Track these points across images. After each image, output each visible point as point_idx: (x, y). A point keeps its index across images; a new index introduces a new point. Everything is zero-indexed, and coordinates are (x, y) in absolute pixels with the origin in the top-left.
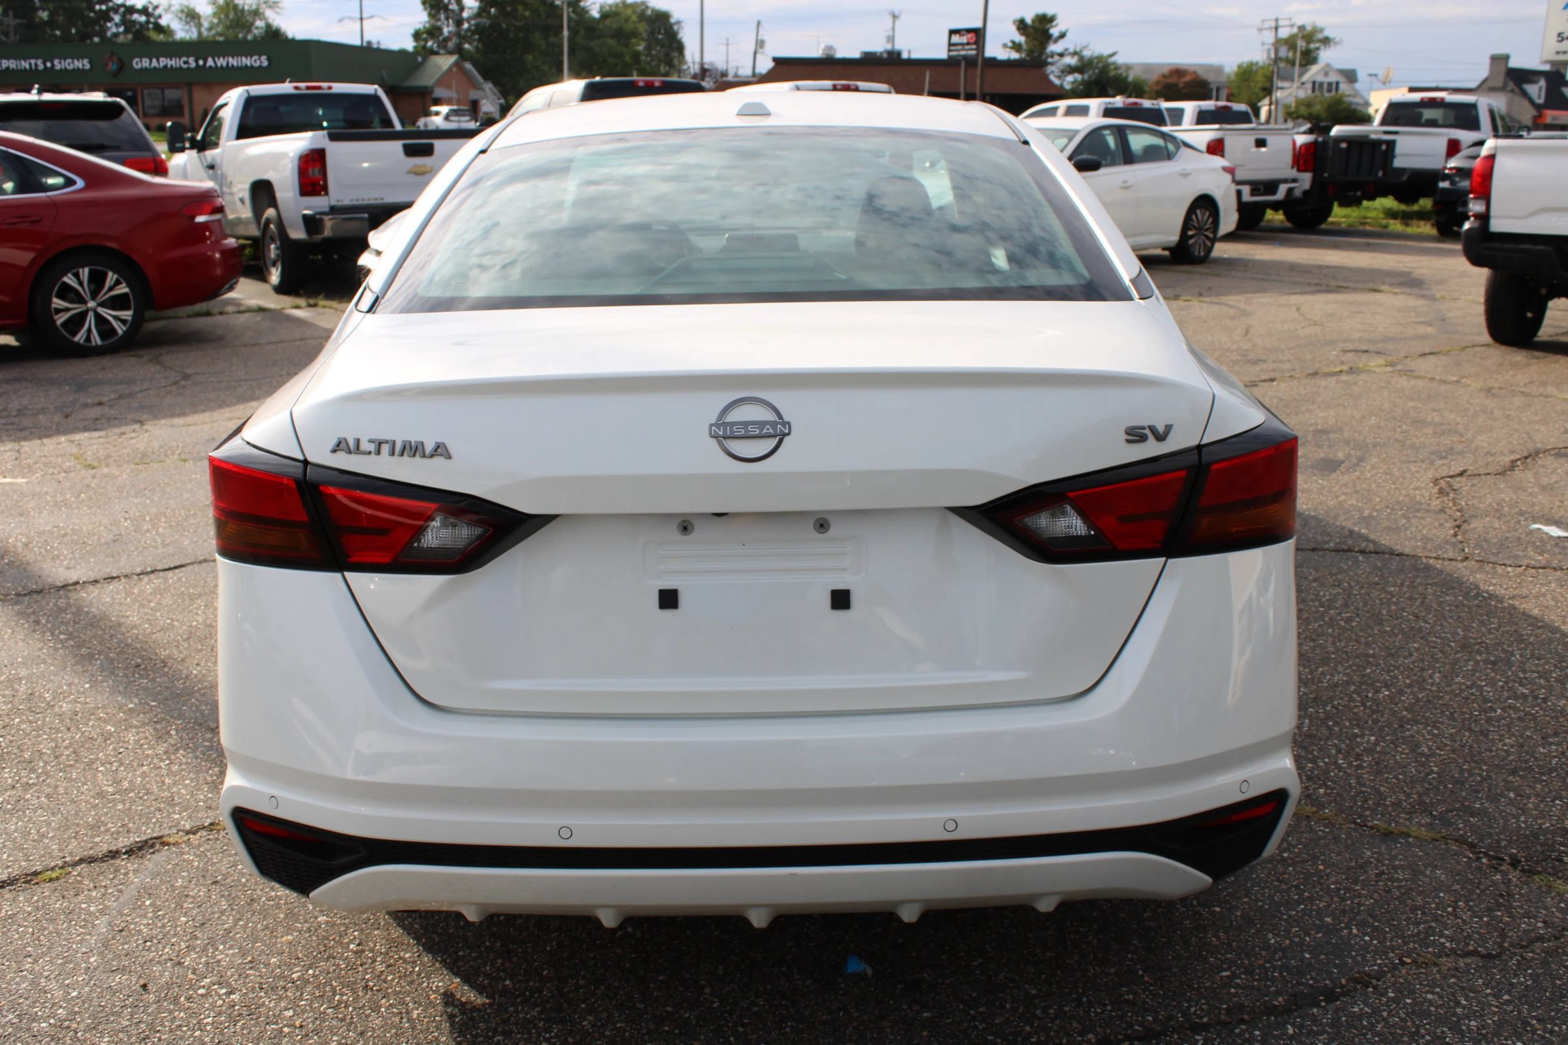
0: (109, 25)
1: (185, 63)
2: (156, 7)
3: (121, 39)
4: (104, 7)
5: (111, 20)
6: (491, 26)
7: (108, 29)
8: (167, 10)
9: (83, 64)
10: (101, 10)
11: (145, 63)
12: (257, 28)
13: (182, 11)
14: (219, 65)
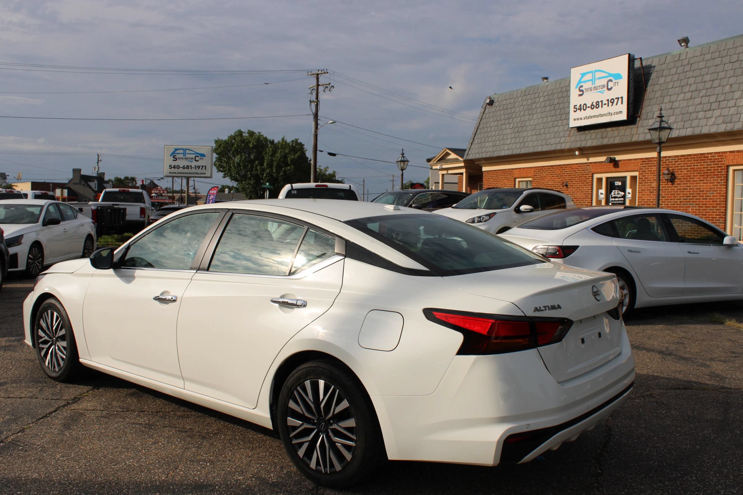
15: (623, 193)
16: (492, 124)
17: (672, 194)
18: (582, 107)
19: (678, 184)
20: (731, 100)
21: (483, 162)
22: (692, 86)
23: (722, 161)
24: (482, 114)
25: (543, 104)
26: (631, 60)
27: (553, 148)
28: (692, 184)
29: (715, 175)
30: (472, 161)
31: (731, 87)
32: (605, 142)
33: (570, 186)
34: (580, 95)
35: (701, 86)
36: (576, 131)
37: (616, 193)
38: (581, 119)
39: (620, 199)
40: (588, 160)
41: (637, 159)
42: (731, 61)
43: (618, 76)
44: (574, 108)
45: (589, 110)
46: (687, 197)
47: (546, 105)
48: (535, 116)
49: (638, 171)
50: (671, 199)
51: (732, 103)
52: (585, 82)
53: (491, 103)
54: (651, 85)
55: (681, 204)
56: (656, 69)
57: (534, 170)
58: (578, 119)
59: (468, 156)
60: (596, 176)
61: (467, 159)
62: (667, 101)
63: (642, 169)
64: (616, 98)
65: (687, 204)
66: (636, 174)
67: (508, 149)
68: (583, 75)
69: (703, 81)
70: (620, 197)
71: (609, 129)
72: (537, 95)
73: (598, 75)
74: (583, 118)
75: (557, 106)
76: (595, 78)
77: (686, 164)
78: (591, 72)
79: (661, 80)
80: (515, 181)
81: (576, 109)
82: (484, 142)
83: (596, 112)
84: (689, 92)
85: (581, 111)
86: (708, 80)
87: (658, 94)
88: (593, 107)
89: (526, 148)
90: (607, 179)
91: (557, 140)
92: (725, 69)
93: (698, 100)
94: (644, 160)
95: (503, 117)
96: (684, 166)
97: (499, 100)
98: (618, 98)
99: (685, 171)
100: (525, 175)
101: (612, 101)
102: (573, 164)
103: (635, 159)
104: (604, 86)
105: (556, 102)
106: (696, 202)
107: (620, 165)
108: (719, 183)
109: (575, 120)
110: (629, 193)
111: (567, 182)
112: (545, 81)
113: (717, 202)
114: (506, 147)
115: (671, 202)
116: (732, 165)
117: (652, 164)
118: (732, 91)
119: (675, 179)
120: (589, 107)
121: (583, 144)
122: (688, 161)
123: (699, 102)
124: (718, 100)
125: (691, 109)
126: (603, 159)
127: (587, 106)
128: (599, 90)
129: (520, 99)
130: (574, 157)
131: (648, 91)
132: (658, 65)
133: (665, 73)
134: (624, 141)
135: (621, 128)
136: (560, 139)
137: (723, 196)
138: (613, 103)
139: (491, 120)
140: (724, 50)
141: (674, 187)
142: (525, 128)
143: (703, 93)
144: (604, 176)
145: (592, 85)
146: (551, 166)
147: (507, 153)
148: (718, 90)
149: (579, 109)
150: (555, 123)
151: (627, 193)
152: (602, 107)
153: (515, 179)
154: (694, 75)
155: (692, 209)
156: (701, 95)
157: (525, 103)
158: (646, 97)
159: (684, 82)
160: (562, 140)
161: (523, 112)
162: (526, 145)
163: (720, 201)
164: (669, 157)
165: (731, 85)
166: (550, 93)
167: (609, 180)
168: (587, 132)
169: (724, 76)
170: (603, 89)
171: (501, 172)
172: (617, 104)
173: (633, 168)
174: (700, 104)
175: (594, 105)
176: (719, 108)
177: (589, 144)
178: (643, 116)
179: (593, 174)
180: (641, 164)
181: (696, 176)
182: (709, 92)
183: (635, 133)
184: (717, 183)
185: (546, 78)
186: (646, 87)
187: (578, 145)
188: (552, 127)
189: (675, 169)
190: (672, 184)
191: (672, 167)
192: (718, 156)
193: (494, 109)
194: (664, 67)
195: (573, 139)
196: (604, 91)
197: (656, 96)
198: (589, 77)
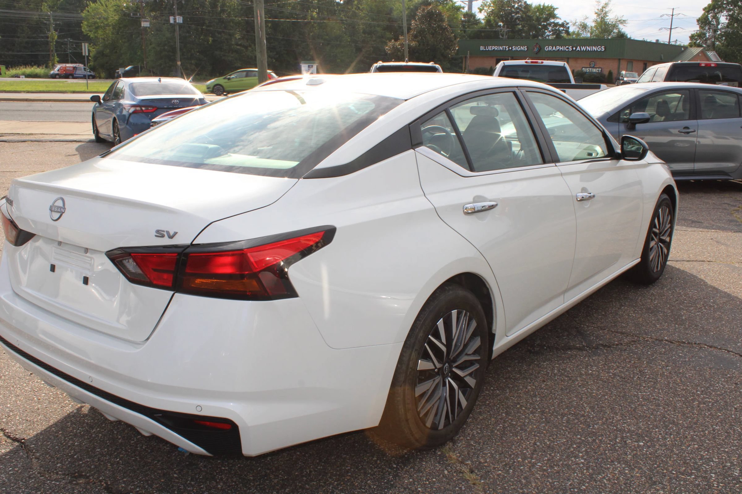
0: (546, 31)
1: (567, 48)
2: (568, 24)
3: (550, 38)
4: (545, 24)
5: (548, 29)
6: (733, 33)
7: (545, 33)
8: (574, 24)
9: (524, 48)
10: (544, 24)
11: (550, 48)
12: (614, 33)
13: (581, 25)
14: (582, 50)
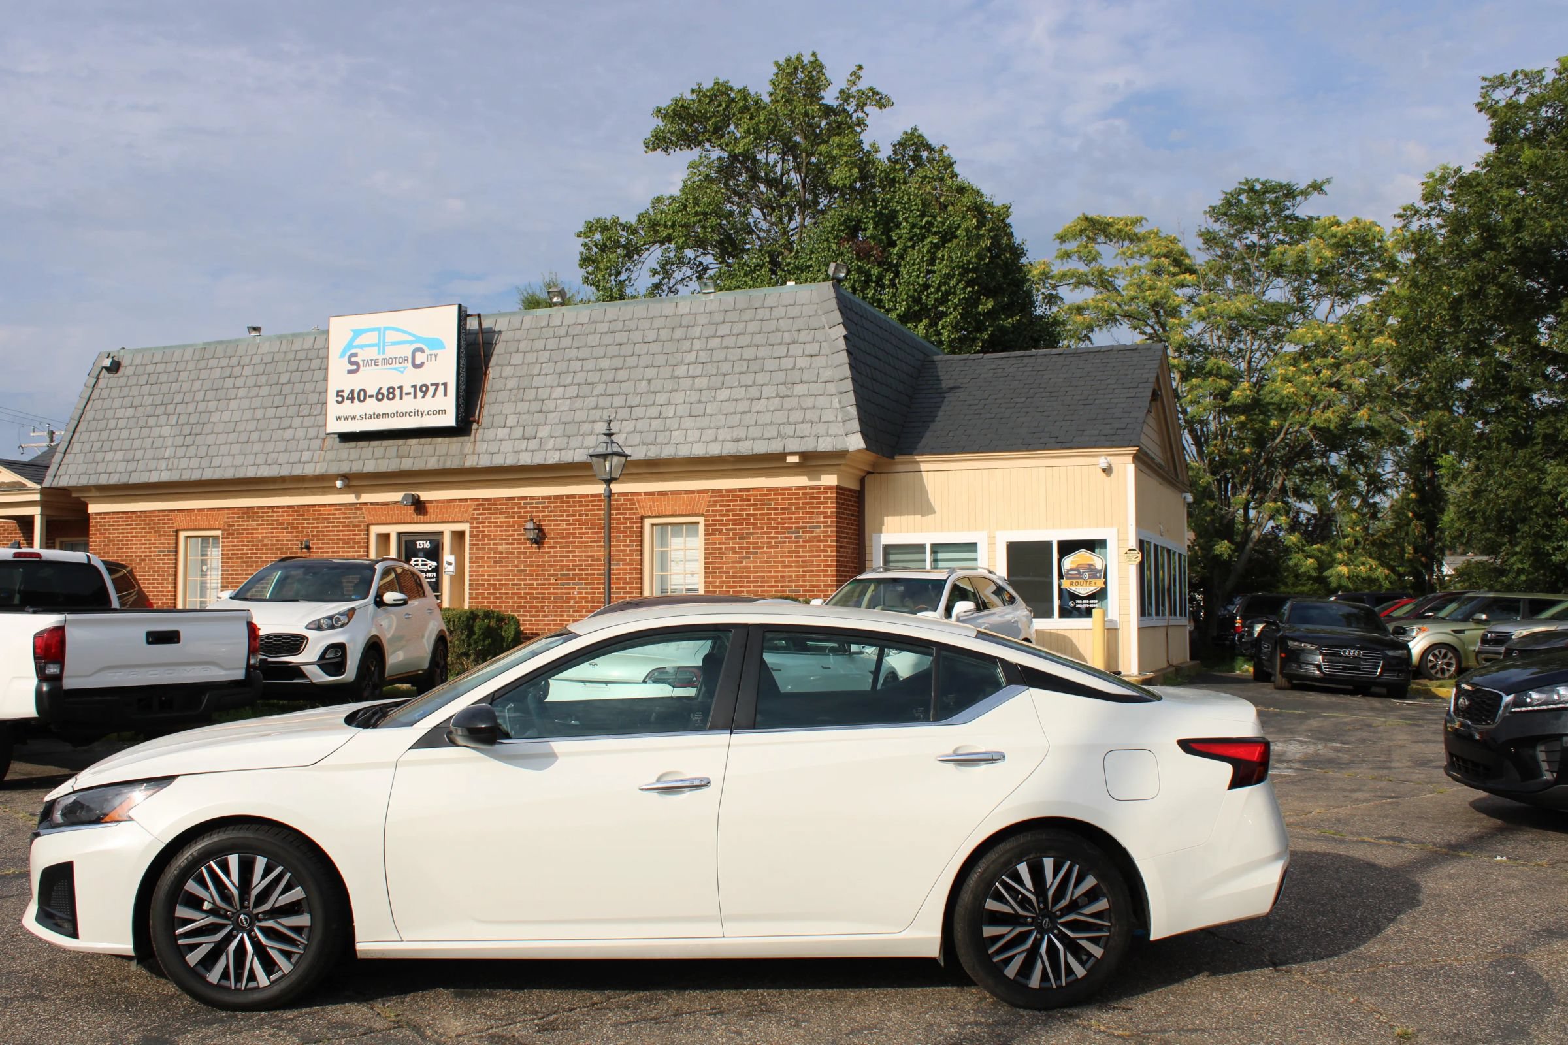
15: (434, 564)
16: (120, 413)
17: (539, 566)
18: (356, 396)
19: (549, 548)
20: (651, 405)
21: (94, 493)
22: (578, 375)
23: (632, 509)
24: (90, 390)
25: (251, 381)
26: (463, 316)
27: (285, 472)
28: (577, 547)
29: (621, 532)
30: (64, 491)
31: (649, 383)
32: (407, 465)
33: (317, 548)
34: (350, 372)
35: (594, 377)
36: (338, 440)
37: (420, 563)
38: (353, 418)
39: (429, 575)
40: (358, 497)
41: (466, 500)
42: (646, 340)
43: (438, 344)
44: (338, 396)
45: (371, 402)
46: (569, 570)
47: (259, 384)
48: (233, 404)
49: (467, 522)
50: (537, 575)
51: (653, 411)
52: (361, 347)
53: (115, 367)
54: (497, 365)
55: (557, 584)
56: (503, 337)
57: (228, 514)
58: (346, 418)
59: (57, 478)
60: (375, 530)
61: (55, 484)
62: (532, 397)
63: (476, 519)
64: (432, 385)
65: (569, 584)
66: (465, 527)
67: (167, 469)
68: (358, 333)
69: (598, 368)
70: (428, 571)
71: (413, 441)
72: (234, 361)
73: (391, 336)
74: (358, 417)
75: (287, 389)
76: (384, 343)
77: (565, 511)
78: (378, 329)
79: (517, 359)
80: (177, 536)
81: (341, 397)
82: (101, 449)
83: (387, 406)
84: (572, 384)
85: (352, 402)
86: (607, 367)
87: (512, 383)
88: (380, 397)
89: (217, 469)
90: (400, 534)
91: (295, 457)
92: (637, 352)
93: (591, 402)
94: (481, 503)
95: (148, 400)
96: (562, 516)
97: (135, 363)
98: (437, 385)
99: (564, 525)
100: (203, 525)
101: (424, 389)
102: (324, 505)
103: (461, 500)
104: (405, 359)
105: (284, 378)
106: (587, 579)
107: (430, 511)
108: (628, 546)
109: (339, 419)
110: (449, 564)
111: (309, 541)
112: (254, 334)
113: (626, 579)
114: (163, 465)
115: (537, 580)
116: (649, 517)
117: (497, 509)
118: (652, 390)
119: (544, 539)
120: (371, 396)
121: (356, 468)
122: (570, 507)
123: (593, 404)
124: (628, 404)
125: (580, 415)
126: (397, 496)
127: (368, 394)
128: (393, 366)
129: (191, 366)
130: (332, 490)
131: (491, 376)
132: (508, 330)
133: (523, 346)
134: (448, 465)
135: (440, 440)
136: (299, 454)
137: (636, 569)
138: (425, 393)
139: (117, 403)
140: (631, 319)
141: (542, 552)
142: (209, 426)
143: (600, 389)
144: (393, 530)
145: (379, 354)
146: (268, 507)
147: (165, 477)
148: (627, 387)
149: (348, 399)
150: (286, 422)
151: (445, 564)
152: (401, 398)
153: (177, 531)
154: (580, 356)
155: (578, 593)
156: (596, 392)
157: (204, 374)
158: (488, 386)
159: (562, 366)
160: (306, 456)
161: (202, 393)
162: (216, 462)
163: (630, 578)
164: (532, 498)
165: (649, 381)
166: (268, 359)
167: (404, 539)
168: (362, 444)
169: (635, 364)
170: (403, 365)
171: (140, 517)
172: (434, 396)
173: (459, 517)
174: (596, 407)
175: (383, 394)
176: (631, 418)
177: (370, 467)
178: (485, 420)
179: (368, 526)
180: (474, 510)
181: (584, 533)
182: (611, 389)
183: (471, 451)
184: (624, 546)
185: (256, 329)
186: (487, 368)
187: (345, 468)
188: (279, 429)
189: (545, 521)
190: (539, 548)
191: (538, 516)
192: (625, 500)
193: (123, 381)
194: (519, 335)
195: (330, 455)
196: (405, 368)
197: (509, 386)
198: (372, 338)
